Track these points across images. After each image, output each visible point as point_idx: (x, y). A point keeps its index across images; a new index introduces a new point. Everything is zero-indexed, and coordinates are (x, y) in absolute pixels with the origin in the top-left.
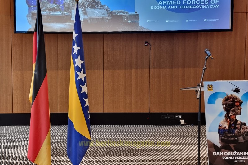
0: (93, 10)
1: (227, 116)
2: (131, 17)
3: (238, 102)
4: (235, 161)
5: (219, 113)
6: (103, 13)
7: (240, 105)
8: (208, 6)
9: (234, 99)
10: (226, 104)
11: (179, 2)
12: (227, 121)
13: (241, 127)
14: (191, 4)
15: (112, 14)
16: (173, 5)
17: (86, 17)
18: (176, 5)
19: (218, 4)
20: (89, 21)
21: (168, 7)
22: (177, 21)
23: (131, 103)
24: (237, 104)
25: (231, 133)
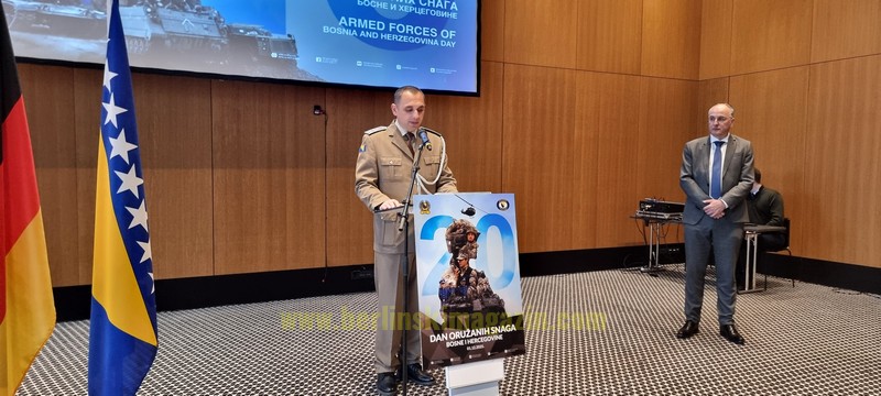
0: (177, 14)
1: (455, 262)
2: (278, 45)
3: (473, 233)
4: (468, 348)
5: (440, 257)
6: (205, 26)
7: (476, 239)
8: (436, 42)
9: (466, 229)
10: (451, 240)
11: (381, 26)
12: (453, 272)
13: (477, 282)
14: (404, 34)
15: (230, 32)
16: (370, 31)
17: (159, 31)
18: (376, 31)
19: (453, 39)
20: (168, 42)
21: (359, 33)
22: (379, 65)
23: (284, 249)
24: (470, 237)
25: (462, 295)
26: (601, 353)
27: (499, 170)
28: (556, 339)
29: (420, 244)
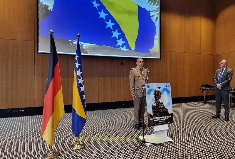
1: (156, 100)
4: (159, 121)
5: (152, 99)
9: (159, 92)
10: (155, 94)
12: (155, 102)
13: (161, 105)
25: (158, 108)
26: (192, 123)
27: (166, 77)
28: (181, 119)
29: (147, 96)
